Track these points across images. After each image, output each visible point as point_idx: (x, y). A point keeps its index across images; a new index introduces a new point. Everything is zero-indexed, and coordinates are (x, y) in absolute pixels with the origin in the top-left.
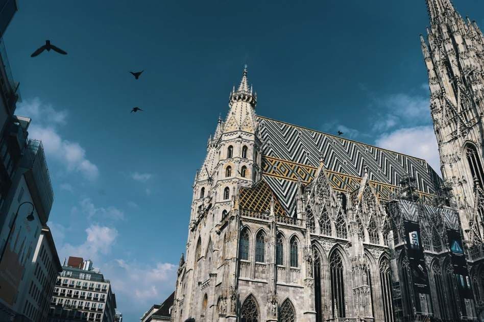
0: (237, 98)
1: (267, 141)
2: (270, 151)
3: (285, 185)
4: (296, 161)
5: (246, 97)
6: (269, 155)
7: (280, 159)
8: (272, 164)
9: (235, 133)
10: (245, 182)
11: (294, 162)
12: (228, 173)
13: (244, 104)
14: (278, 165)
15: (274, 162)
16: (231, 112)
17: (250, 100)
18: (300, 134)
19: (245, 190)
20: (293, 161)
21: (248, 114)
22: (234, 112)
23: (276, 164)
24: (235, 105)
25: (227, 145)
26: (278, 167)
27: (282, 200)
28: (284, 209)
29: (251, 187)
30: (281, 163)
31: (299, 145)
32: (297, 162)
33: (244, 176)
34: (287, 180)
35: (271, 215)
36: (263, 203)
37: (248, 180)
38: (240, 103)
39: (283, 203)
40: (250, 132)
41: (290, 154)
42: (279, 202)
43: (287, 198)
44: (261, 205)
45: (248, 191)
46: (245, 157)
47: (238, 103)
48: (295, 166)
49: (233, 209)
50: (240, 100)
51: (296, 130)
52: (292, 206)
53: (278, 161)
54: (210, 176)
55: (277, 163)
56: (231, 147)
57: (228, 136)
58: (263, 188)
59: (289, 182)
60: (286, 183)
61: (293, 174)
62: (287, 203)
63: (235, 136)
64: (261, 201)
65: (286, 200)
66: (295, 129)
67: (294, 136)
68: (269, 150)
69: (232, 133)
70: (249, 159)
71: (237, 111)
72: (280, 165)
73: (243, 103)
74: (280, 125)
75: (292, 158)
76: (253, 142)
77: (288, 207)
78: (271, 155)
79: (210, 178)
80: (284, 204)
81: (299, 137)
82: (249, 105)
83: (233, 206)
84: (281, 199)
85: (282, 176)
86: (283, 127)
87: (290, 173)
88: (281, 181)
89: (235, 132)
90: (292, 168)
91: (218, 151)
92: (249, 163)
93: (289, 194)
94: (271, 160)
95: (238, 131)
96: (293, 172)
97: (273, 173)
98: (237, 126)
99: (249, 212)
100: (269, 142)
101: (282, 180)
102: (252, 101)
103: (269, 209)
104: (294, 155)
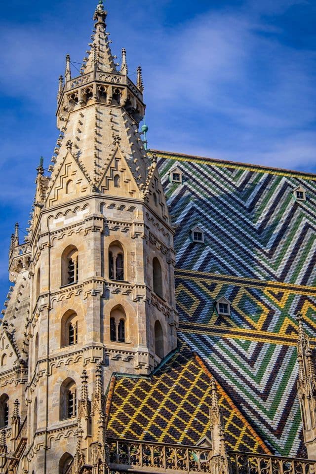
0: (79, 96)
1: (194, 224)
2: (205, 254)
3: (260, 358)
4: (293, 281)
5: (109, 91)
6: (202, 268)
7: (240, 277)
8: (214, 295)
9: (81, 205)
10: (124, 356)
11: (286, 283)
12: (69, 336)
13: (106, 111)
14: (232, 298)
15: (218, 289)
16: (64, 142)
17: (123, 100)
18: (300, 194)
19: (126, 383)
20: (281, 279)
21: (117, 140)
22: (74, 141)
23: (226, 296)
24: (75, 118)
25: (59, 246)
26: (235, 304)
27: (254, 407)
28: (263, 437)
29: (145, 372)
30: (242, 291)
31: (301, 228)
32: (298, 283)
33: (122, 340)
34: (268, 342)
35: (215, 452)
36: (187, 418)
37: (136, 349)
38: (90, 113)
39: (258, 416)
40: (128, 197)
41: (273, 261)
42: (244, 414)
43: (271, 398)
44: (182, 427)
45: (137, 386)
46: (120, 277)
47: (83, 112)
48: (292, 297)
49: (85, 444)
50: (92, 101)
51: (286, 185)
52: (289, 424)
53: (234, 284)
54: (23, 356)
55: (230, 290)
56: (71, 249)
57: (61, 219)
58: (186, 374)
59: (272, 347)
60: (264, 351)
61: (287, 322)
62: (271, 415)
63: (81, 215)
64: (181, 414)
65: (268, 405)
66: (284, 180)
67: (279, 205)
68: (199, 253)
69: (70, 207)
70: (134, 282)
71: (84, 136)
72: (239, 296)
73: (102, 109)
74: (234, 175)
75: (278, 273)
76: (141, 229)
77: (275, 427)
78: (209, 267)
79: (22, 362)
80: (261, 419)
81: (296, 205)
82: (119, 113)
83: (85, 435)
84: (250, 402)
85: (247, 330)
86: (242, 178)
87: (275, 319)
88: (246, 346)
89: (82, 200)
90: (282, 304)
91: (35, 271)
92: (133, 296)
93: (275, 387)
94: (209, 282)
95: (88, 198)
96: (284, 314)
97: (218, 323)
98: (85, 182)
99: (163, 453)
100: (201, 228)
101: (248, 343)
102: (128, 102)
103: (209, 434)
104: (284, 263)
